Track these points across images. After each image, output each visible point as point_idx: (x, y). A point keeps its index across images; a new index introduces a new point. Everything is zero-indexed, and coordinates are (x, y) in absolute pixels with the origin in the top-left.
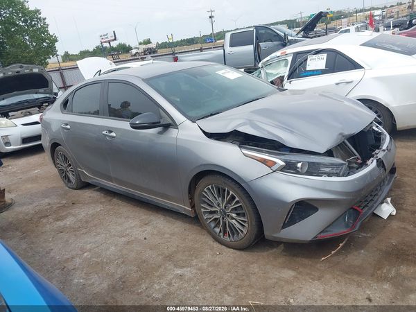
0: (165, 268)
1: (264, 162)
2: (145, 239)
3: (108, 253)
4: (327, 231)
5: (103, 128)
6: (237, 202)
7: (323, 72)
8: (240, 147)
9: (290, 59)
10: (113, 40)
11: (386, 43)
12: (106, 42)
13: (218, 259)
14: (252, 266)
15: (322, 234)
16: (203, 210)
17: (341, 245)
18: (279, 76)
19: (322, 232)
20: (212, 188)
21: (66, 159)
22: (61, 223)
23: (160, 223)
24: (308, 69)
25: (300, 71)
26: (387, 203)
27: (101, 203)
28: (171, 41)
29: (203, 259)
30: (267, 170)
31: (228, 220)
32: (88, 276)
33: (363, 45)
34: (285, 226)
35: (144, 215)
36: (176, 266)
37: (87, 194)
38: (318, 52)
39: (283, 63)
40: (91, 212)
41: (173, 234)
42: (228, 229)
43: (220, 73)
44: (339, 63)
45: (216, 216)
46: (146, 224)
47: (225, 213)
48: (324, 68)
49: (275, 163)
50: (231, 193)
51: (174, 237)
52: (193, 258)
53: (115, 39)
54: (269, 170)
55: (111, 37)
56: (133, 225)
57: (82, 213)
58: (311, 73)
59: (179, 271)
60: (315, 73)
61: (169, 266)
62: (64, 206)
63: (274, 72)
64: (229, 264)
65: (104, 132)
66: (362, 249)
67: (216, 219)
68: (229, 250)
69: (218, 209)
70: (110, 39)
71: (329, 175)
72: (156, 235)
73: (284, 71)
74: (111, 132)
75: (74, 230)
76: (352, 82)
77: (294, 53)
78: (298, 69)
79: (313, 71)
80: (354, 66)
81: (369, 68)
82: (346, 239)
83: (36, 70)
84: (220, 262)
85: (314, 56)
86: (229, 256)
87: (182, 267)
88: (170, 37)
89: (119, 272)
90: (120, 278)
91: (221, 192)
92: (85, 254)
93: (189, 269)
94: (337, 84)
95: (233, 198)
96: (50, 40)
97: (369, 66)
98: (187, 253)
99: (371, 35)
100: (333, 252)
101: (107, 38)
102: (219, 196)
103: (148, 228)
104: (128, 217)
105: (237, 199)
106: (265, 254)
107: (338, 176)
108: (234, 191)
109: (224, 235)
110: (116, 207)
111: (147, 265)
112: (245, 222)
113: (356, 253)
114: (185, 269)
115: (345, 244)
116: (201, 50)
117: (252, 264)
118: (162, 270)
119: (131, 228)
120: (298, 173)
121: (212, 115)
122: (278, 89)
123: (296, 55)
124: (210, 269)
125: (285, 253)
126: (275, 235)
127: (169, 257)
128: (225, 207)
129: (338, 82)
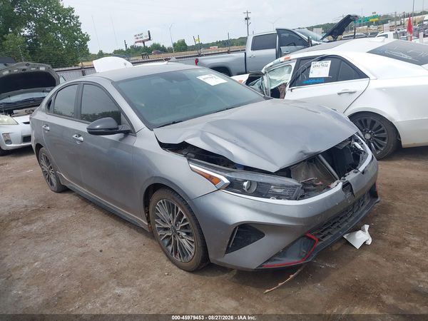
0: (107, 286)
1: (210, 178)
2: (101, 251)
3: (59, 263)
4: (275, 260)
5: (74, 131)
6: (185, 220)
7: (326, 80)
8: (188, 160)
9: (293, 65)
10: (147, 40)
11: (395, 51)
12: (140, 42)
13: (163, 281)
14: (195, 291)
15: (269, 263)
16: (157, 226)
17: (291, 276)
18: (282, 83)
19: (268, 261)
20: (164, 203)
21: (48, 161)
22: (27, 228)
23: (123, 236)
24: (310, 77)
25: (303, 78)
26: (364, 230)
27: (75, 209)
28: (197, 43)
29: (149, 279)
30: (212, 187)
31: (178, 238)
32: (29, 288)
33: (372, 52)
34: (229, 250)
35: (111, 225)
36: (118, 285)
37: (66, 198)
38: (322, 58)
39: (287, 70)
40: (62, 217)
41: (129, 249)
42: (178, 249)
43: (201, 78)
44: (344, 70)
45: (169, 234)
46: (108, 235)
47: (176, 231)
48: (327, 76)
49: (219, 180)
50: (179, 209)
51: (130, 252)
52: (140, 277)
53: (150, 39)
54: (213, 188)
55: (145, 37)
56: (95, 235)
57: (52, 218)
58: (314, 81)
59: (118, 291)
60: (318, 81)
61: (112, 283)
62: (39, 210)
63: (277, 78)
64: (173, 287)
65: (74, 136)
66: (318, 282)
67: (168, 237)
68: (179, 270)
69: (169, 226)
70: (144, 38)
71: (279, 197)
72: (114, 248)
73: (287, 77)
74: (80, 136)
75: (37, 236)
76: (354, 92)
77: (298, 59)
78: (301, 77)
79: (316, 79)
80: (359, 75)
81: (374, 78)
82: (299, 270)
83: (42, 69)
84: (165, 284)
85: (318, 63)
86: (177, 278)
87: (124, 286)
88: (196, 38)
89: (59, 287)
90: (58, 294)
91: (171, 209)
92: (36, 264)
93: (131, 289)
94: (339, 94)
95: (181, 215)
96: (82, 38)
97: (373, 75)
98: (135, 271)
99: (383, 41)
100: (280, 284)
101: (141, 38)
102: (170, 213)
103: (108, 240)
104: (95, 226)
105: (185, 217)
106: (214, 279)
107: (289, 199)
108: (182, 208)
109: (175, 254)
110: (88, 214)
111: (91, 280)
112: (192, 242)
113: (311, 286)
114: (126, 289)
115: (297, 276)
116: (228, 52)
117: (196, 289)
118: (103, 287)
119: (93, 238)
120: (243, 192)
121: (174, 123)
122: (264, 97)
123: (300, 60)
124: (152, 291)
125: (236, 280)
126: (219, 260)
127: (116, 275)
128: (176, 225)
129: (340, 91)
